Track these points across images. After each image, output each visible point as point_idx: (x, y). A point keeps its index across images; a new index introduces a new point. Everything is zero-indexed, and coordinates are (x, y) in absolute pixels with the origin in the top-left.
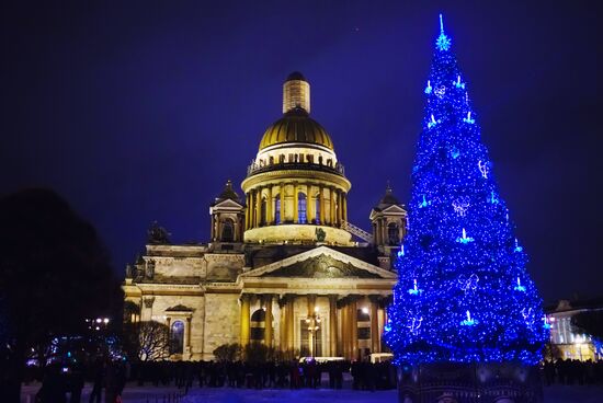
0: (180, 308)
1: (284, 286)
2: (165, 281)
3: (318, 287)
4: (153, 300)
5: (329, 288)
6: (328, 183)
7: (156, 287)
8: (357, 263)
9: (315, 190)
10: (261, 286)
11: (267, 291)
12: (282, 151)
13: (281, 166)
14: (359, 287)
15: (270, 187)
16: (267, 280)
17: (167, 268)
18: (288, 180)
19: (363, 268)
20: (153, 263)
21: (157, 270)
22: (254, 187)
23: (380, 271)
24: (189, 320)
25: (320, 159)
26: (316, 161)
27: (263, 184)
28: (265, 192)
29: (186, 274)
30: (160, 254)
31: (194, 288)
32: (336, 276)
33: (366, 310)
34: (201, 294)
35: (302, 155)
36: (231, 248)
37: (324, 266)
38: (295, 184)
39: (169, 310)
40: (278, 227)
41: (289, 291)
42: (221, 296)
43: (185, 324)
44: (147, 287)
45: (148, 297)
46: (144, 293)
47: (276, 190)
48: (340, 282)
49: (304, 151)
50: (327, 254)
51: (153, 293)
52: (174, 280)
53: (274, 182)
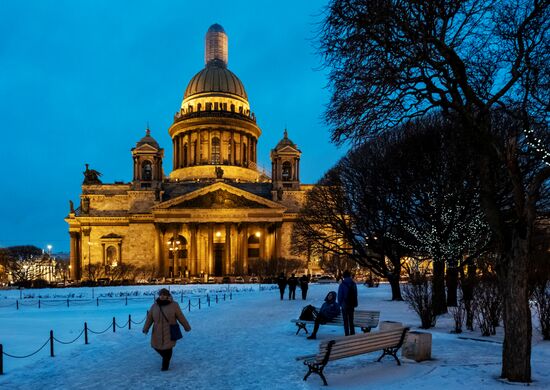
0: (112, 236)
1: (188, 216)
2: (99, 214)
3: (216, 217)
4: (90, 230)
5: (225, 217)
6: (238, 129)
7: (91, 220)
8: (248, 196)
9: (226, 136)
10: (168, 216)
11: (173, 220)
12: (200, 100)
13: (199, 114)
14: (250, 216)
15: (189, 133)
16: (173, 212)
17: (100, 204)
18: (203, 127)
19: (254, 199)
20: (88, 200)
21: (92, 205)
22: (176, 133)
23: (268, 202)
24: (120, 245)
25: (233, 106)
26: (229, 109)
27: (183, 130)
28: (186, 139)
29: (116, 209)
30: (93, 192)
31: (123, 219)
32: (230, 206)
33: (258, 234)
34: (127, 225)
35: (216, 104)
36: (149, 185)
37: (221, 199)
38: (209, 130)
39: (103, 237)
40: (196, 168)
41: (192, 220)
42: (141, 226)
43: (117, 248)
44: (84, 219)
45: (85, 228)
46: (83, 224)
47: (194, 136)
48: (233, 212)
49: (217, 99)
50: (223, 189)
51: (89, 224)
52: (106, 213)
53: (191, 128)
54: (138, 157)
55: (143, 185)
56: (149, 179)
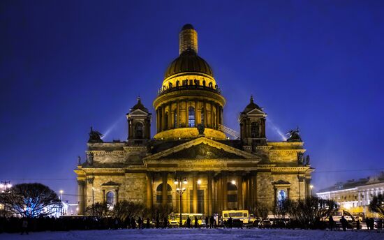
0: (110, 183)
1: (175, 166)
2: (101, 166)
3: (199, 166)
4: (93, 179)
5: (207, 166)
6: (210, 99)
7: (94, 170)
8: (227, 149)
9: (199, 105)
10: (159, 166)
11: (163, 169)
12: (178, 78)
13: (177, 88)
14: (229, 165)
15: (170, 104)
16: (163, 162)
17: (101, 158)
18: (181, 98)
19: (232, 151)
20: (92, 154)
21: (95, 159)
22: (160, 104)
23: (244, 154)
24: (117, 191)
25: (204, 82)
26: (201, 84)
27: (165, 102)
28: (167, 109)
29: (114, 162)
30: (96, 149)
31: (119, 170)
32: (212, 158)
33: (234, 182)
34: (123, 174)
35: (191, 81)
36: (141, 142)
37: (204, 151)
38: (186, 101)
39: (104, 185)
40: (176, 130)
41: (178, 169)
42: (135, 175)
43: (115, 193)
44: (89, 170)
45: (90, 177)
46: (88, 174)
47: (174, 106)
48: (215, 162)
49: (192, 77)
50: (205, 143)
51: (93, 174)
52: (106, 165)
53: (172, 100)
54: (132, 120)
55: (136, 142)
56: (141, 137)
